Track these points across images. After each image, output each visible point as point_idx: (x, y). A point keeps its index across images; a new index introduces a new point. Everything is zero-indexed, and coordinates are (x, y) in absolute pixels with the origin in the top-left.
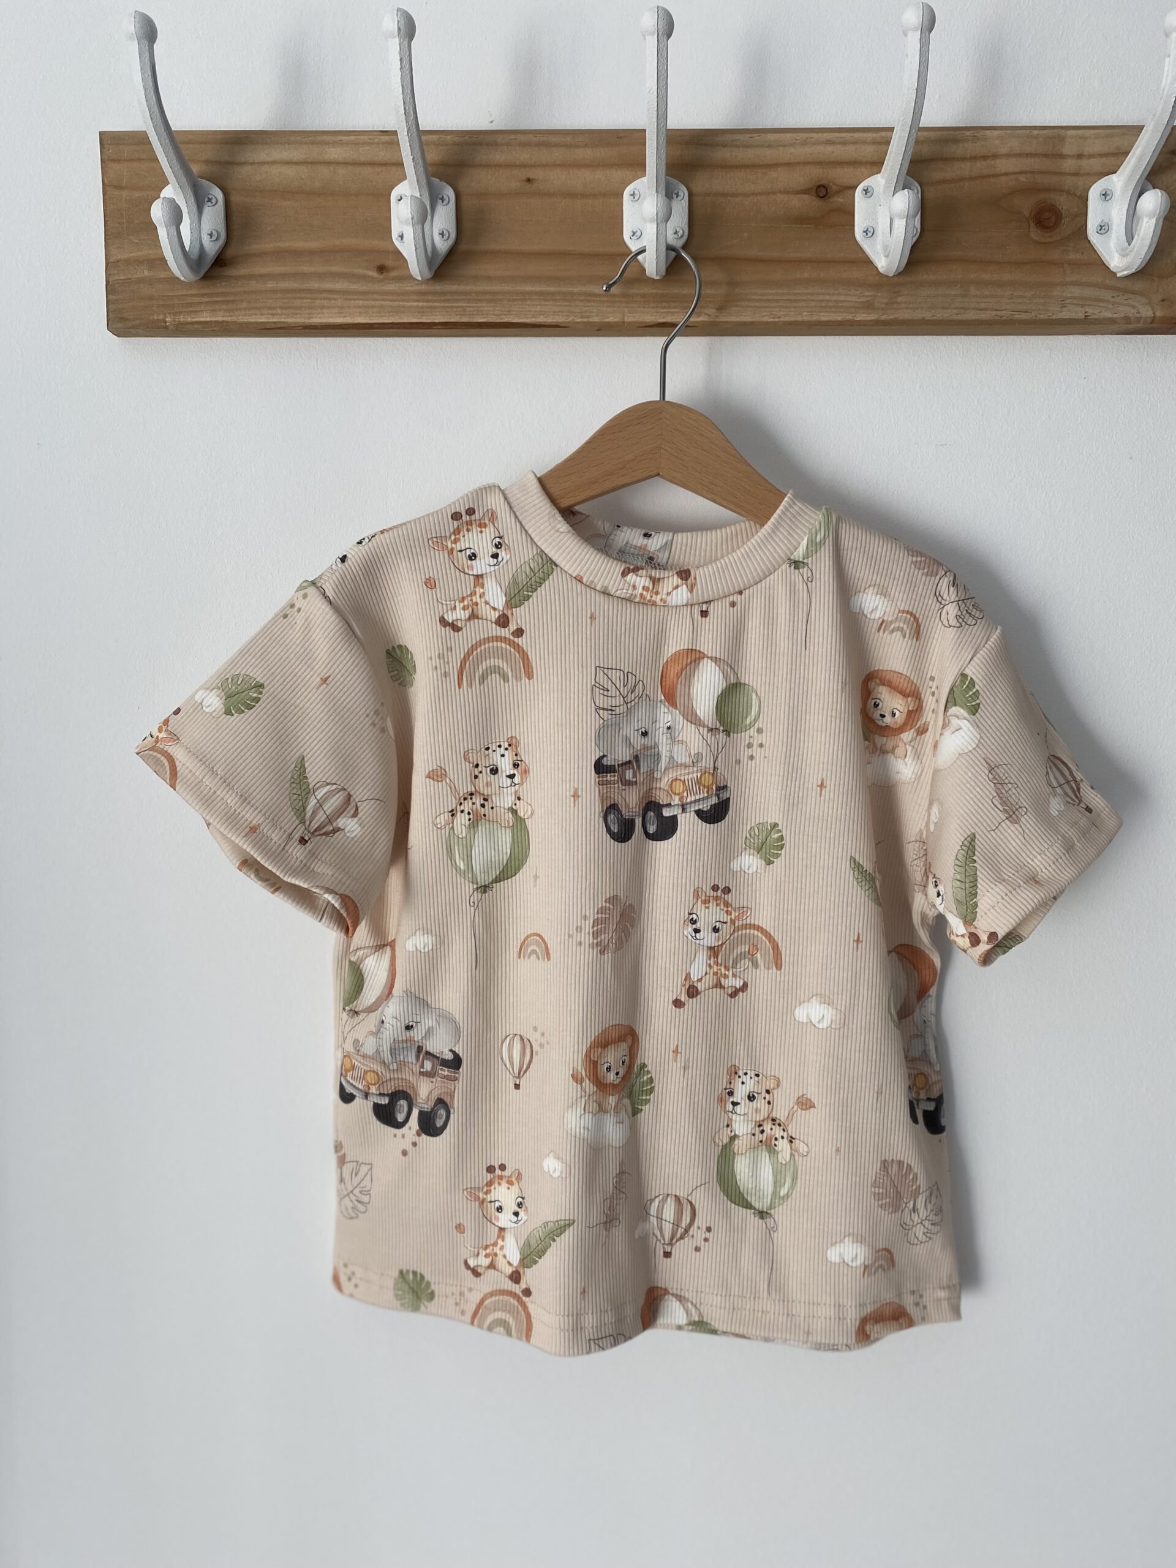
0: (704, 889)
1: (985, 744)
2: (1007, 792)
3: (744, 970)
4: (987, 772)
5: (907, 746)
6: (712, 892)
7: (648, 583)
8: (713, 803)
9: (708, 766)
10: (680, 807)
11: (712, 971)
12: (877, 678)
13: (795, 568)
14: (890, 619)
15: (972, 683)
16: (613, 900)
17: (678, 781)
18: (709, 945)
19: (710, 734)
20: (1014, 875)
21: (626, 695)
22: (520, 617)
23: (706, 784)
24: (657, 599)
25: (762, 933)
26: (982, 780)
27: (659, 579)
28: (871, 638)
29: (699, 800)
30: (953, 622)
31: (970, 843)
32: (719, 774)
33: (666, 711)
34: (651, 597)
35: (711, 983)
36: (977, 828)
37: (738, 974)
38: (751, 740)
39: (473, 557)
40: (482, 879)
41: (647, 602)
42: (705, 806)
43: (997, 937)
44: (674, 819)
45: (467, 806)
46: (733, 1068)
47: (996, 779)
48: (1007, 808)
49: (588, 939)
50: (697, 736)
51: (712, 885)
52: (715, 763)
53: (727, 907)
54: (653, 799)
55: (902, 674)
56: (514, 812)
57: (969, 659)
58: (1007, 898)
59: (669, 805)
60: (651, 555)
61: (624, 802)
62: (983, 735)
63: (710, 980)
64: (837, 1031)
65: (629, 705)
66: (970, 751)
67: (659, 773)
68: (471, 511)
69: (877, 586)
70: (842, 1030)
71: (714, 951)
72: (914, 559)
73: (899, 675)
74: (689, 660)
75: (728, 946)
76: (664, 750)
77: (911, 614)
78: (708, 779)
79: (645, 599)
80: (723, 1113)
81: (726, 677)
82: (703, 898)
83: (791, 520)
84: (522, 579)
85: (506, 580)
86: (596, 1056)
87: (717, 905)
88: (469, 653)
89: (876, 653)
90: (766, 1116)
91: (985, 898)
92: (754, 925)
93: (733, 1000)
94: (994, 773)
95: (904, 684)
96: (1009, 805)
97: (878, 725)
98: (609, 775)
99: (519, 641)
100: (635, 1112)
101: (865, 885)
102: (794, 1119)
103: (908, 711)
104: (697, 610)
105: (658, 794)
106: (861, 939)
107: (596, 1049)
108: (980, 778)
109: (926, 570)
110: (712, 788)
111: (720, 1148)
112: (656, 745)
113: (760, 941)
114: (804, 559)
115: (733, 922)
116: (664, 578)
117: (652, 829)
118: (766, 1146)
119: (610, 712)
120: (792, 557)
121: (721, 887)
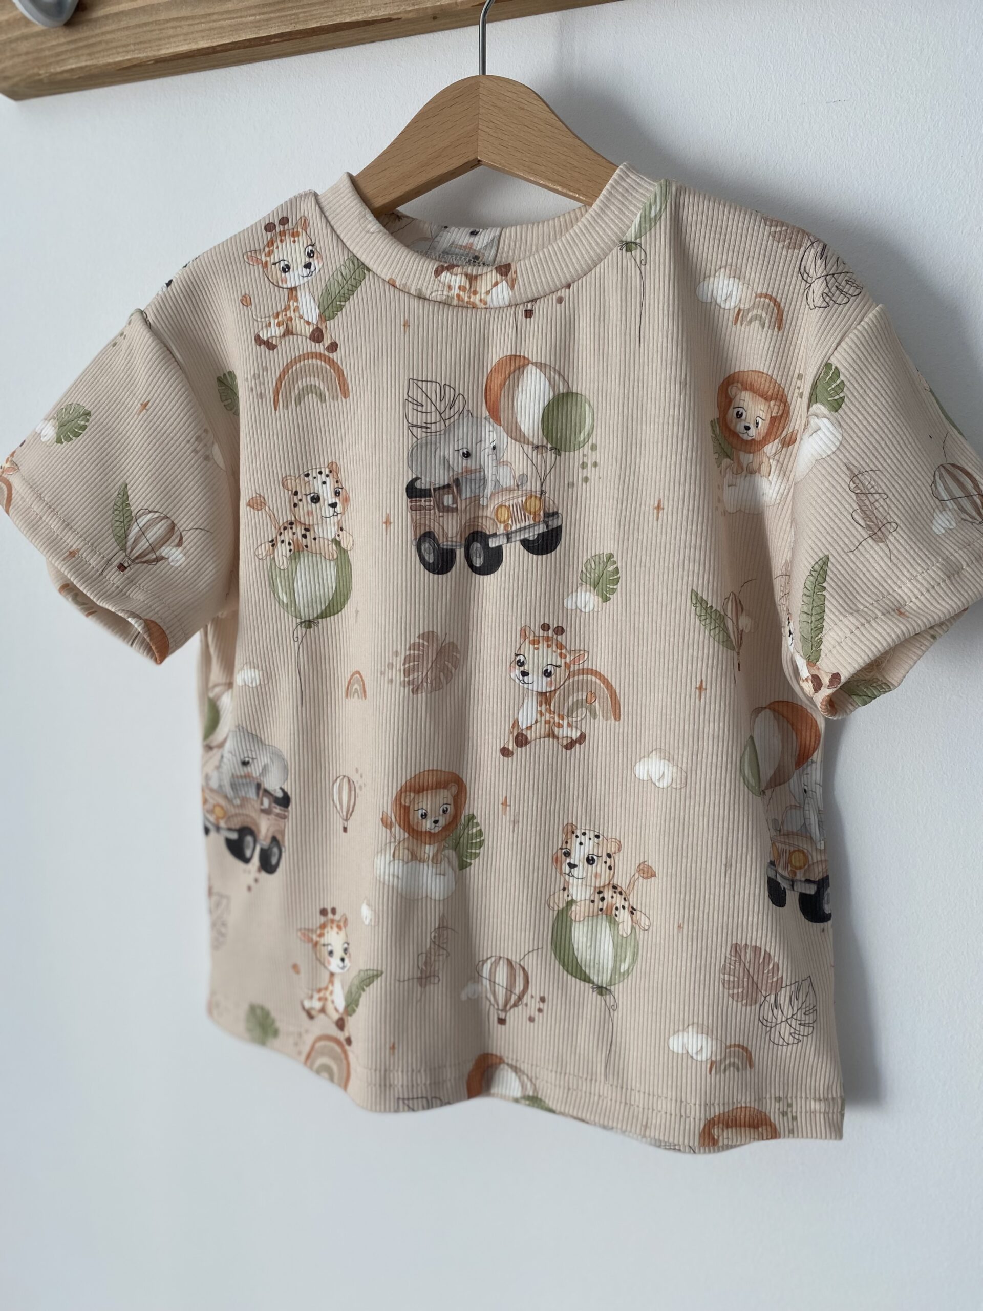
0: (532, 628)
1: (848, 447)
2: (872, 504)
3: (582, 720)
4: (848, 480)
5: (771, 461)
6: (541, 631)
7: (464, 282)
8: (541, 531)
9: (533, 489)
10: (505, 537)
11: (543, 719)
12: (738, 382)
13: (627, 251)
14: (747, 307)
15: (837, 373)
16: (428, 636)
17: (503, 508)
18: (539, 690)
19: (535, 452)
20: (872, 604)
21: (443, 410)
22: (334, 330)
23: (533, 510)
24: (476, 299)
25: (600, 679)
26: (840, 490)
27: (476, 277)
28: (728, 333)
29: (525, 528)
30: (819, 301)
31: (822, 568)
32: (547, 499)
33: (491, 429)
34: (469, 297)
35: (542, 732)
36: (831, 549)
37: (574, 724)
38: (585, 460)
39: (286, 269)
40: (305, 614)
41: (466, 305)
42: (531, 535)
43: (840, 679)
44: (499, 549)
45: (287, 536)
46: (570, 827)
47: (859, 489)
48: (871, 524)
49: (400, 677)
50: (521, 455)
51: (542, 623)
52: (542, 485)
53: (561, 650)
54: (480, 529)
55: (763, 373)
57: (834, 344)
58: (857, 632)
59: (495, 535)
60: (477, 254)
61: (441, 530)
62: (846, 435)
63: (541, 728)
64: (678, 791)
65: (447, 422)
66: (829, 456)
67: (485, 499)
68: (284, 221)
69: (728, 267)
70: (683, 790)
71: (545, 697)
72: (773, 229)
73: (760, 374)
74: (512, 368)
75: (562, 693)
76: (490, 473)
77: (771, 298)
78: (534, 504)
79: (463, 300)
80: (558, 875)
81: (553, 385)
82: (532, 638)
83: (623, 195)
84: (335, 289)
85: (319, 291)
86: (407, 800)
87: (548, 646)
88: (284, 373)
89: (735, 351)
90: (607, 883)
91: (831, 633)
92: (592, 670)
93: (569, 752)
94: (857, 481)
95: (765, 386)
96: (875, 520)
97: (743, 440)
98: (423, 500)
99: (333, 356)
100: (463, 866)
101: (711, 623)
102: (636, 888)
103: (771, 417)
104: (521, 310)
105: (484, 523)
106: (704, 687)
107: (408, 793)
108: (839, 488)
109: (787, 242)
110: (539, 515)
111: (556, 912)
112: (481, 469)
113: (598, 688)
114: (636, 239)
115: (567, 666)
116: (482, 275)
117: (478, 562)
118: (606, 915)
119: (424, 430)
120: (624, 239)
121: (553, 625)
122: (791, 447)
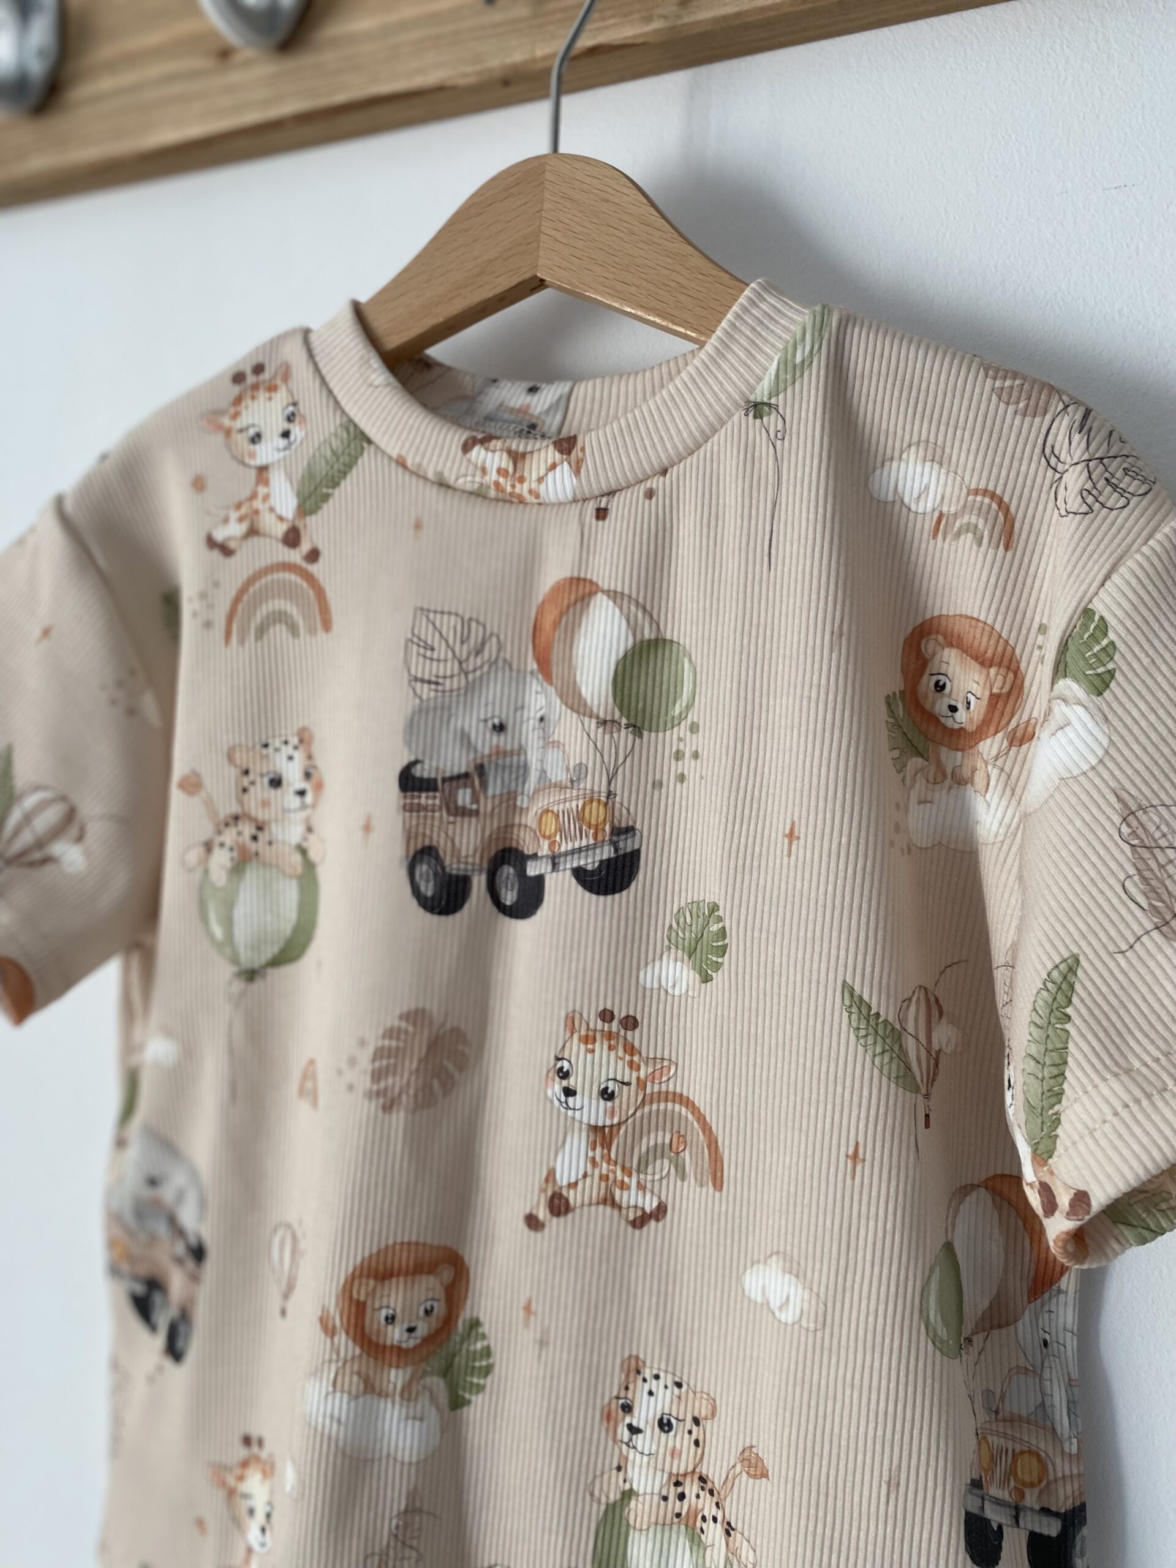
0: (585, 1015)
1: (1120, 759)
2: (1162, 867)
3: (661, 1179)
4: (1117, 820)
5: (990, 768)
6: (599, 1022)
7: (506, 462)
8: (605, 856)
9: (596, 789)
10: (550, 861)
11: (597, 1172)
12: (938, 633)
13: (755, 417)
14: (953, 510)
15: (1103, 627)
16: (416, 1017)
17: (550, 814)
18: (592, 1122)
19: (601, 730)
20: (1157, 1060)
21: (464, 656)
22: (316, 529)
23: (593, 822)
24: (523, 489)
25: (693, 1113)
26: (1104, 837)
27: (524, 455)
28: (922, 552)
29: (580, 849)
30: (1075, 504)
31: (1065, 978)
32: (617, 806)
33: (539, 689)
34: (513, 486)
35: (594, 1195)
36: (1083, 944)
37: (649, 1185)
38: (681, 747)
39: (256, 438)
40: (248, 958)
41: (508, 497)
42: (590, 862)
43: (1089, 1205)
44: (540, 880)
45: (229, 836)
46: (633, 1362)
47: (1138, 837)
48: (1159, 904)
49: (364, 1082)
50: (579, 734)
51: (601, 1008)
52: (609, 783)
53: (632, 1055)
54: (514, 845)
55: (978, 620)
56: (303, 851)
57: (1100, 577)
58: (1124, 1114)
59: (535, 856)
60: (534, 421)
61: (449, 844)
62: (1115, 738)
63: (592, 1188)
64: (811, 1334)
65: (471, 677)
66: (1084, 773)
67: (526, 799)
68: (259, 369)
69: (922, 445)
70: (819, 1334)
71: (601, 1135)
72: (998, 384)
73: (973, 622)
74: (573, 598)
75: (630, 1130)
76: (533, 758)
77: (993, 496)
78: (597, 813)
79: (503, 491)
80: (610, 1443)
81: (633, 627)
82: (583, 1033)
83: (754, 329)
84: (321, 469)
85: (299, 472)
86: (363, 1292)
87: (610, 1048)
88: (243, 591)
89: (933, 582)
90: (690, 1469)
91: (1077, 1107)
92: (681, 1095)
93: (637, 1232)
94: (1134, 823)
95: (982, 642)
96: (1166, 897)
97: (945, 727)
98: (424, 795)
99: (313, 569)
100: (457, 1403)
101: (875, 1043)
102: (736, 1489)
103: (991, 695)
104: (591, 507)
105: (522, 835)
106: (861, 1156)
107: (364, 1280)
108: (1100, 832)
109: (1021, 405)
110: (604, 830)
111: (603, 1508)
112: (521, 750)
113: (689, 1127)
114: (770, 398)
115: (641, 1084)
116: (532, 452)
117: (509, 897)
118: (687, 1526)
119: (433, 687)
120: (752, 398)
121: (620, 1013)
122: (1024, 747)
